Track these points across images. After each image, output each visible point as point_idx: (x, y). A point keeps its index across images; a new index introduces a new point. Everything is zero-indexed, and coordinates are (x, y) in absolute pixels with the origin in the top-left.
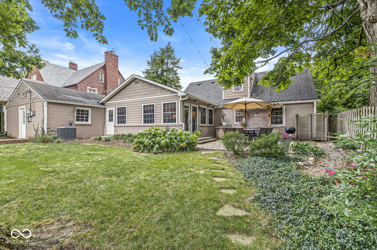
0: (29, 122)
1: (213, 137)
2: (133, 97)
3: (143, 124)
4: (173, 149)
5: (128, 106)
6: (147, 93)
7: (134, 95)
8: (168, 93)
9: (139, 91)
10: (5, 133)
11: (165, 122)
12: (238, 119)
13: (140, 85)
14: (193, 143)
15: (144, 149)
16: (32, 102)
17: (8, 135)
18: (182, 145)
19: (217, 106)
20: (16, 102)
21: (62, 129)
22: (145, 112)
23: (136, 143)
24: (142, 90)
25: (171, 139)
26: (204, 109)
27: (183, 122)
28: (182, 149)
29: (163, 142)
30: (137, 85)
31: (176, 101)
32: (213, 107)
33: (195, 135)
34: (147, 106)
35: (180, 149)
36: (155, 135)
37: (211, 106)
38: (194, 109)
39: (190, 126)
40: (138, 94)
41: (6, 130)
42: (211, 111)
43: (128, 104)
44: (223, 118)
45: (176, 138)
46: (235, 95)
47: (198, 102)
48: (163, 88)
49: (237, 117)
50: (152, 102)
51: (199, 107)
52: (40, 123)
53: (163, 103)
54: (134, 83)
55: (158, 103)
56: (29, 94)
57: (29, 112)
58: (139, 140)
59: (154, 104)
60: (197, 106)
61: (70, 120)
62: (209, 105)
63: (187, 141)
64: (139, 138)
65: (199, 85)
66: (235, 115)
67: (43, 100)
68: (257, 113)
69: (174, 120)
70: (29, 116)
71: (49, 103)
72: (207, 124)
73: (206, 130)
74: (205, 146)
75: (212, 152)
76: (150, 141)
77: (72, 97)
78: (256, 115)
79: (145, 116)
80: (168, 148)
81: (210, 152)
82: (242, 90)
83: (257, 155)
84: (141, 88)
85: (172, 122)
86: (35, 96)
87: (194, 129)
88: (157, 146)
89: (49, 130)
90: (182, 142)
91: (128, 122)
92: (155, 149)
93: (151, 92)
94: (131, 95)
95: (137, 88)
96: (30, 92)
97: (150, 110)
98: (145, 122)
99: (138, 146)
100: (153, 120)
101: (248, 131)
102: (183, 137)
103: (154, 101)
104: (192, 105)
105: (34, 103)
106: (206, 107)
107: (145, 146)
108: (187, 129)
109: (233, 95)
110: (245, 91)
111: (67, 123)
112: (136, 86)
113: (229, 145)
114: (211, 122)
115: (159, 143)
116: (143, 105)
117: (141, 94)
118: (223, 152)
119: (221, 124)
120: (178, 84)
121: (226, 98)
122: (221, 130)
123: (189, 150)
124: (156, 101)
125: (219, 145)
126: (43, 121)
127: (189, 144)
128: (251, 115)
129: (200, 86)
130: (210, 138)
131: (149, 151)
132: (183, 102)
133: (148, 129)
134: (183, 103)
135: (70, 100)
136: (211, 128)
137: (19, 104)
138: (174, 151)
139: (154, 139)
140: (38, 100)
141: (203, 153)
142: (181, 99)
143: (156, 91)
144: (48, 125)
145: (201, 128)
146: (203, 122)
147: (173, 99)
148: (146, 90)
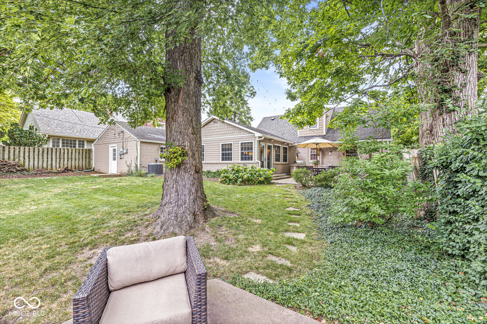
0: (121, 158)
1: (287, 175)
2: (212, 136)
3: (221, 161)
4: (253, 182)
5: (206, 144)
6: (225, 132)
7: (212, 134)
8: (246, 133)
9: (218, 130)
10: (93, 169)
11: (242, 159)
12: (313, 156)
13: (218, 125)
14: (269, 178)
15: (230, 182)
16: (124, 141)
17: (96, 170)
18: (260, 179)
19: (292, 144)
20: (106, 141)
21: (153, 165)
22: (223, 150)
23: (223, 178)
24: (220, 130)
25: (251, 174)
26: (279, 147)
27: (259, 160)
28: (261, 183)
29: (245, 177)
30: (216, 124)
31: (253, 141)
32: (288, 144)
33: (271, 171)
34: (225, 144)
35: (258, 183)
36: (238, 171)
37: (286, 144)
38: (269, 147)
39: (266, 164)
40: (216, 133)
41: (94, 166)
42: (285, 149)
43: (206, 142)
44: (298, 156)
45: (255, 174)
46: (310, 132)
47: (273, 141)
48: (241, 129)
49: (311, 155)
50: (230, 141)
51: (274, 146)
52: (133, 160)
53: (240, 142)
54: (212, 123)
55: (235, 142)
56: (121, 134)
57: (121, 150)
58: (225, 175)
59: (232, 143)
60: (272, 145)
61: (156, 157)
62: (283, 143)
63: (264, 176)
64: (224, 174)
65: (273, 120)
66: (310, 153)
67: (138, 140)
68: (331, 152)
69: (251, 158)
70: (122, 153)
71: (141, 142)
72: (281, 162)
73: (280, 167)
74: (279, 181)
75: (285, 185)
76: (234, 176)
77: (156, 136)
78: (330, 153)
79: (223, 154)
80: (249, 181)
81: (283, 185)
82: (318, 128)
83: (318, 186)
84: (219, 127)
85: (249, 160)
86: (129, 136)
87: (269, 167)
88: (240, 180)
89: (141, 166)
90: (261, 176)
91: (206, 159)
92: (239, 182)
93: (229, 132)
94: (210, 134)
95: (215, 128)
96: (123, 132)
97: (228, 149)
98: (223, 159)
99: (225, 180)
100: (231, 158)
101: (319, 169)
102: (261, 173)
103: (232, 140)
104: (267, 144)
105: (126, 142)
106: (280, 145)
107: (230, 180)
108: (262, 166)
109: (308, 132)
110: (321, 129)
111: (154, 160)
112: (214, 125)
113: (298, 179)
114: (285, 160)
115: (242, 177)
116: (221, 144)
117: (220, 133)
118: (294, 185)
119: (295, 162)
120: (248, 116)
121: (301, 136)
122: (295, 168)
123: (266, 183)
124: (233, 140)
125: (292, 181)
126: (137, 158)
127: (266, 178)
128: (326, 153)
129: (275, 121)
130: (284, 175)
131: (233, 184)
132: (260, 141)
133: (230, 166)
134: (259, 143)
135: (156, 139)
136: (285, 166)
137: (109, 142)
138: (254, 184)
139: (237, 174)
140: (131, 140)
141: (277, 185)
142: (257, 139)
143: (234, 131)
144: (140, 161)
145: (275, 166)
146: (278, 159)
147: (250, 139)
148: (224, 130)
